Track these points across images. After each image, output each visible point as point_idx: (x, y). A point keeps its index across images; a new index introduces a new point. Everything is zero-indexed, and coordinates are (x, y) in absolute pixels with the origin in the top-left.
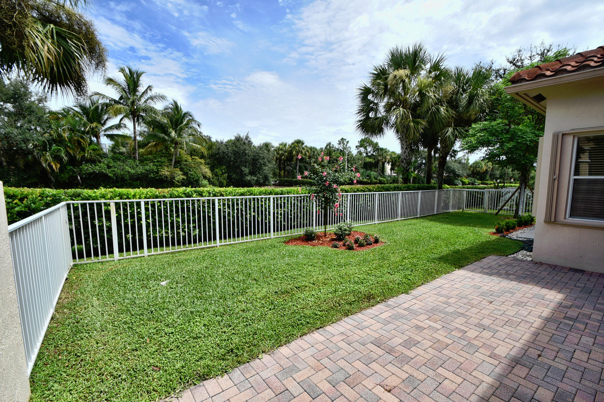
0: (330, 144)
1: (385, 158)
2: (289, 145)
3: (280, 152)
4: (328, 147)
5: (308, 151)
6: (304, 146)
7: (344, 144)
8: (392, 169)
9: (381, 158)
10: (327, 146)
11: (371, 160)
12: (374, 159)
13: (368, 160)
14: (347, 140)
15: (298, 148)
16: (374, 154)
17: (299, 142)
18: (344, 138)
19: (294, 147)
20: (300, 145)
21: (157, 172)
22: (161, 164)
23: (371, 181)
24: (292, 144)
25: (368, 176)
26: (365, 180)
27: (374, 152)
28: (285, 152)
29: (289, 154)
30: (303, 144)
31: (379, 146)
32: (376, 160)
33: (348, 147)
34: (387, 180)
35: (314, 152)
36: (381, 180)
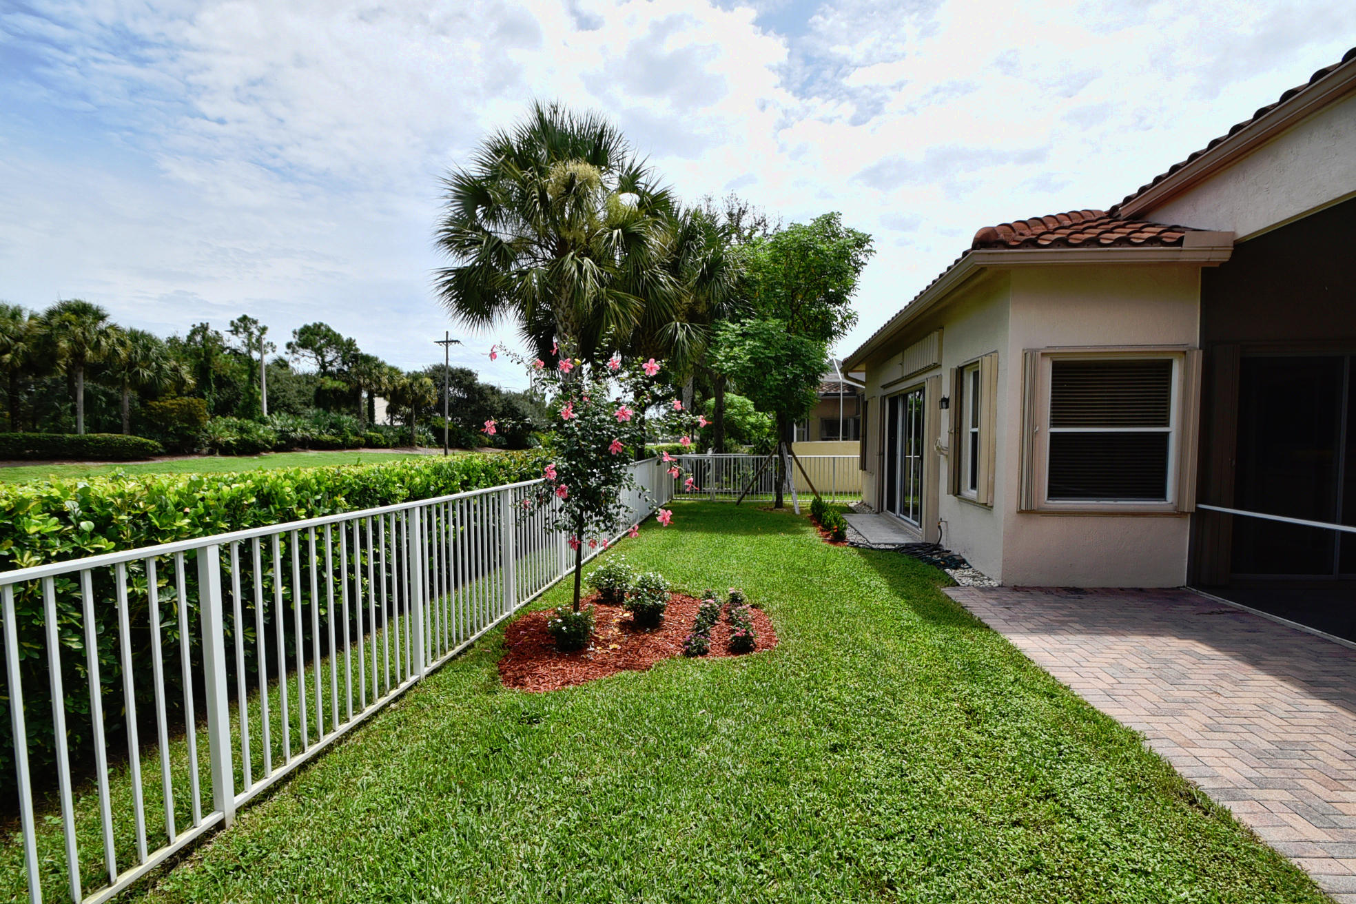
0: (204, 328)
1: (379, 382)
2: (32, 317)
4: (198, 338)
5: (122, 344)
6: (102, 325)
7: (251, 334)
8: (391, 411)
9: (368, 381)
10: (194, 333)
11: (337, 384)
12: (348, 383)
13: (329, 383)
14: (260, 324)
15: (79, 330)
16: (346, 368)
17: (82, 310)
18: (250, 316)
19: (63, 326)
20: (89, 320)
23: (345, 439)
24: (51, 313)
25: (332, 426)
26: (326, 437)
27: (344, 363)
28: (18, 339)
29: (36, 346)
30: (103, 318)
31: (357, 350)
32: (354, 385)
33: (264, 342)
34: (386, 437)
35: (149, 349)
36: (371, 437)
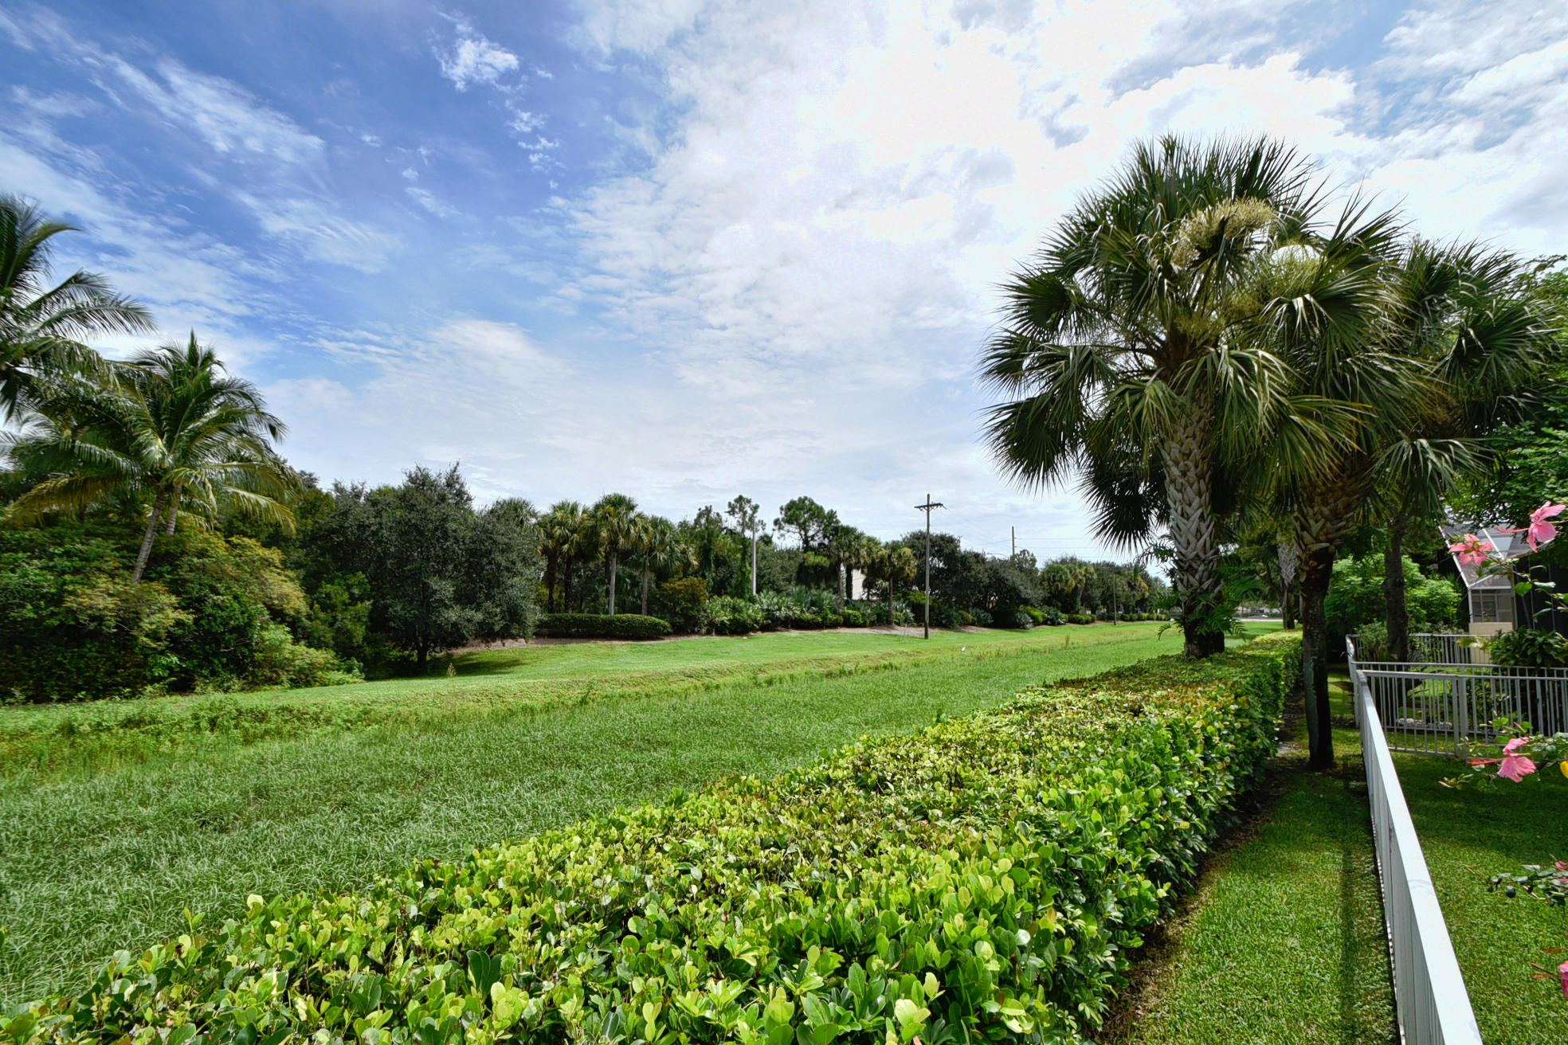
0: (708, 510)
1: (858, 556)
2: (584, 512)
3: (558, 531)
4: (703, 521)
5: (646, 530)
6: (632, 515)
7: (745, 513)
8: (868, 585)
9: (847, 554)
10: (700, 516)
11: (821, 560)
12: (829, 557)
13: (812, 559)
14: (753, 503)
15: (615, 521)
16: (826, 541)
17: (619, 504)
18: (744, 496)
19: (605, 518)
20: (622, 510)
21: (57, 599)
22: (79, 564)
23: (824, 618)
24: (597, 507)
25: (813, 604)
26: (808, 616)
27: (825, 536)
28: (573, 531)
29: (586, 536)
30: (632, 508)
31: (837, 522)
32: (834, 560)
33: (756, 520)
34: (863, 615)
35: (665, 534)
36: (849, 615)
